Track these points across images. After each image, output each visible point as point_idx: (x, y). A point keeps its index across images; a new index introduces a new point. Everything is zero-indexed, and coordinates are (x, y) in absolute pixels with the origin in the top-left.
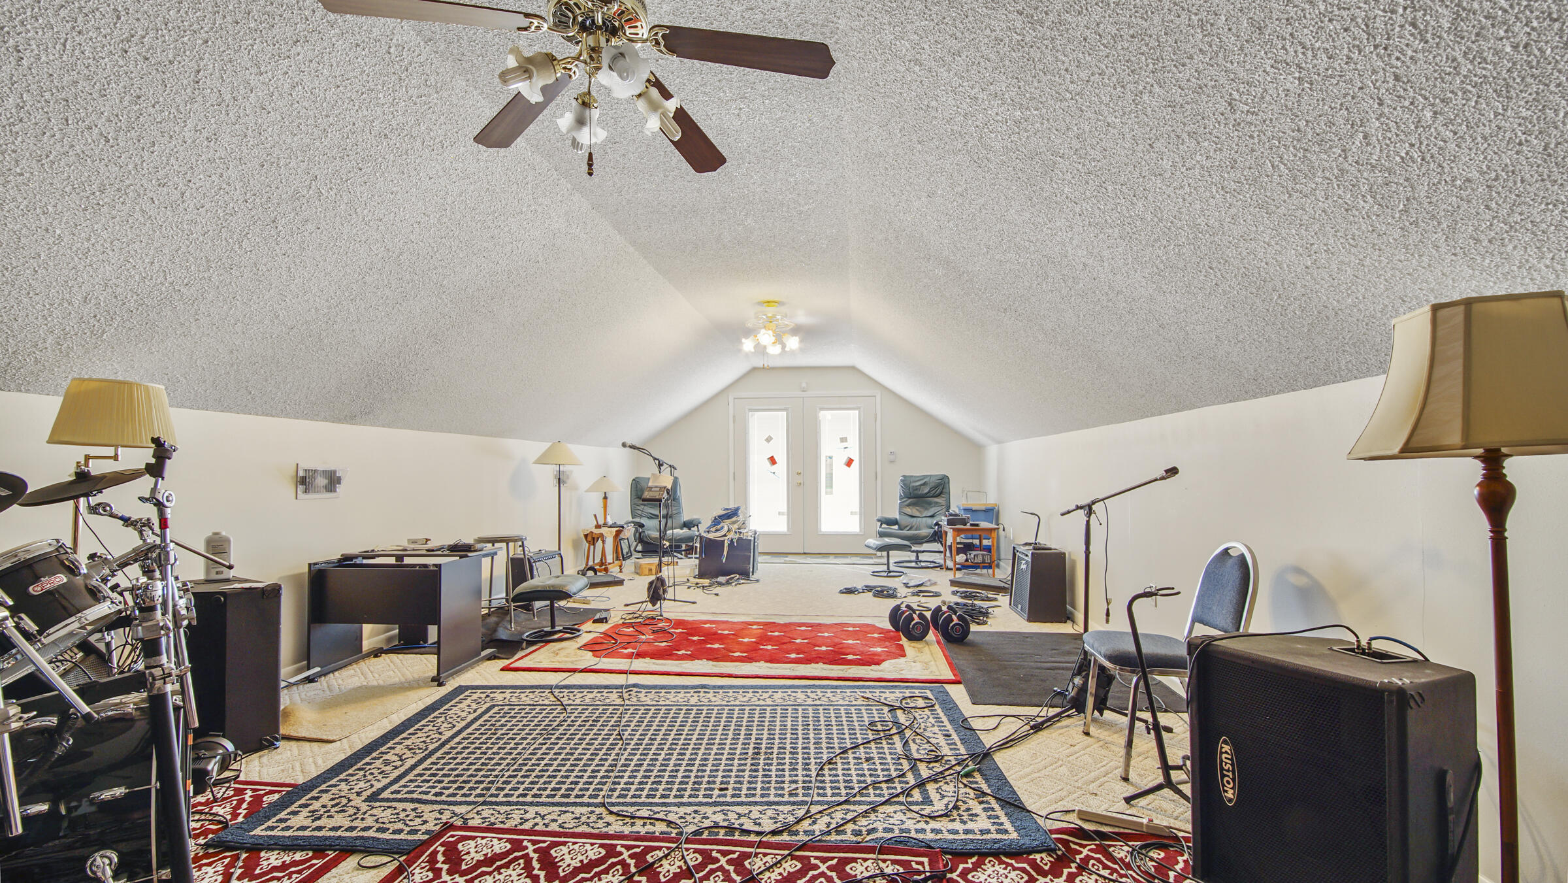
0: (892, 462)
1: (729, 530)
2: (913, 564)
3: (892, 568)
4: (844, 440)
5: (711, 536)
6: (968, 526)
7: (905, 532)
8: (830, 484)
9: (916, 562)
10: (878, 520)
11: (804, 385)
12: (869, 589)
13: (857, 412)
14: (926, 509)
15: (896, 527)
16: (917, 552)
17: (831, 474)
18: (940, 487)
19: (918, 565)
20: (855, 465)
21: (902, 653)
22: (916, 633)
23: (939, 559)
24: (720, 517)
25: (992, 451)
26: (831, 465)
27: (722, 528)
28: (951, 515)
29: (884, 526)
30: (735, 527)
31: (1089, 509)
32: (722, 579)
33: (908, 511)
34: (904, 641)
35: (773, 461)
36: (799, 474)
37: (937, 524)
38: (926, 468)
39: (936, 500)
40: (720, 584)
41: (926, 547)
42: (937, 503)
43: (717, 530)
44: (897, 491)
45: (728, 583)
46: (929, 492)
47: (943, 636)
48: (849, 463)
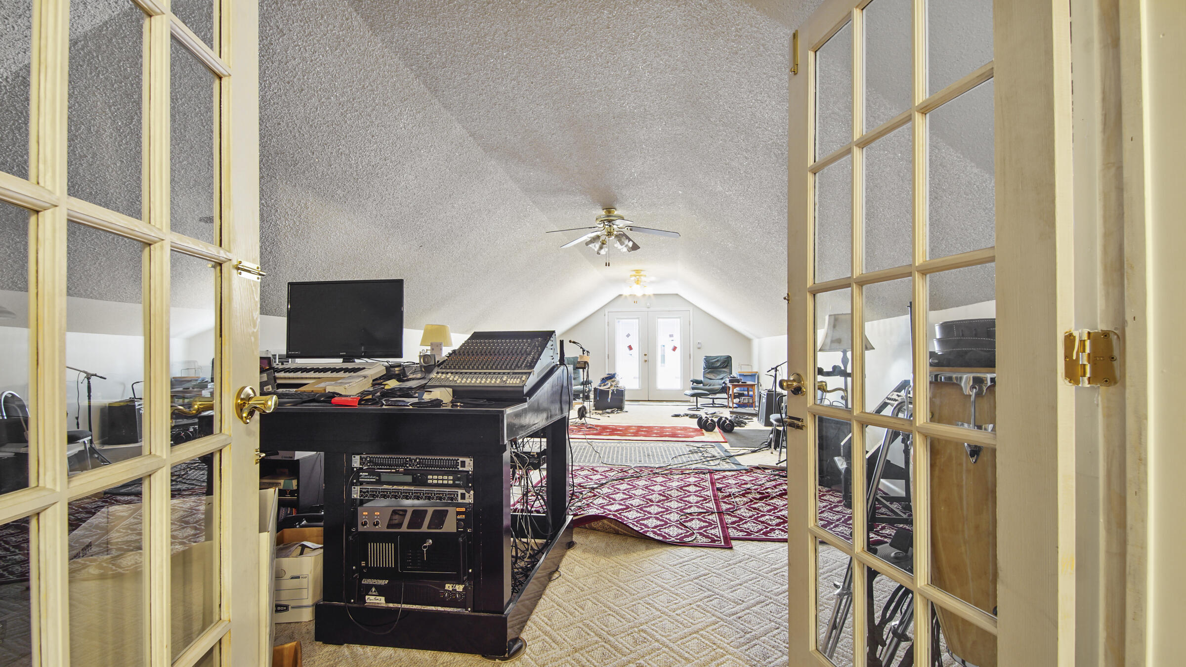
0: (699, 348)
1: (611, 385)
2: (711, 405)
3: (699, 407)
4: (671, 336)
5: (602, 388)
6: (740, 383)
7: (707, 387)
8: (663, 361)
9: (712, 404)
10: (691, 381)
11: (648, 304)
12: (687, 415)
13: (679, 320)
14: (719, 375)
15: (702, 385)
16: (713, 399)
17: (664, 356)
18: (727, 362)
19: (713, 405)
20: (678, 350)
21: (703, 434)
22: (710, 428)
23: (725, 402)
24: (606, 378)
25: (756, 343)
26: (664, 350)
27: (608, 384)
28: (731, 377)
29: (695, 384)
30: (614, 384)
31: (776, 369)
32: (608, 410)
33: (709, 376)
34: (704, 431)
35: (630, 348)
36: (645, 355)
37: (724, 383)
38: (719, 352)
39: (724, 370)
40: (608, 413)
41: (718, 396)
42: (724, 371)
43: (604, 385)
44: (702, 364)
45: (612, 412)
46: (720, 365)
47: (722, 430)
48: (675, 349)
